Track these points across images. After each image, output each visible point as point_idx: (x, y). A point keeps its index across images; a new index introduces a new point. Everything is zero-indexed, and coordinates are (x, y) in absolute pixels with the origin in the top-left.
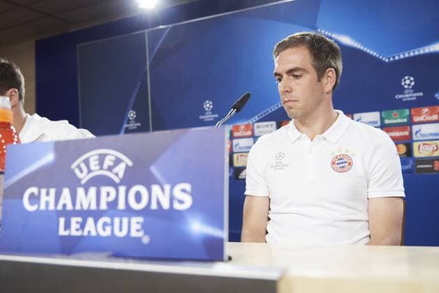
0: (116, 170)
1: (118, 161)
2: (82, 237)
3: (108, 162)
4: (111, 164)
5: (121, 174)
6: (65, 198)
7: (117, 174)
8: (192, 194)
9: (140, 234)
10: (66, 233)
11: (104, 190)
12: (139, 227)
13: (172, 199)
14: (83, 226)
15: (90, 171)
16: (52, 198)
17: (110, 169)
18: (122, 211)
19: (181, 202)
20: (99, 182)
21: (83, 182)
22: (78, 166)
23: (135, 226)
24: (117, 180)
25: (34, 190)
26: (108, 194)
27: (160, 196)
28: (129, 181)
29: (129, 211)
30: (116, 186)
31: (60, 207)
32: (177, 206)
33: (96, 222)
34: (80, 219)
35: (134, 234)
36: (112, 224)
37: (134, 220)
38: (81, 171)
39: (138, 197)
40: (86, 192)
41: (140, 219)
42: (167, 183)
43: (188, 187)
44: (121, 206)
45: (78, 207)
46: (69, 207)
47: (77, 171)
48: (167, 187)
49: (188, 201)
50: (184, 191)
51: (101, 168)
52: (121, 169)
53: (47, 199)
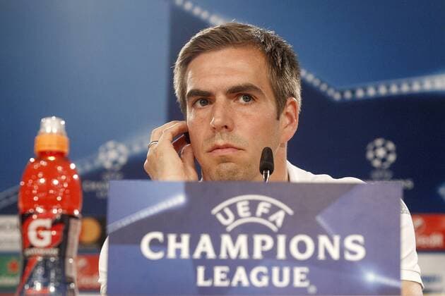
0: (273, 218)
1: (274, 209)
2: (230, 288)
3: (262, 209)
4: (266, 211)
5: (279, 222)
6: (204, 246)
7: (274, 223)
8: (365, 246)
9: (306, 284)
10: (208, 283)
11: (258, 239)
12: (303, 277)
13: (342, 250)
14: (230, 276)
15: (237, 217)
17: (265, 216)
18: (281, 260)
19: (353, 253)
20: (250, 230)
21: (229, 229)
22: (222, 212)
24: (274, 228)
25: (159, 236)
26: (264, 243)
27: (329, 246)
29: (291, 261)
31: (197, 255)
32: (348, 257)
33: (248, 272)
34: (226, 269)
36: (270, 274)
38: (226, 217)
39: (302, 247)
40: (234, 240)
41: (305, 269)
42: (337, 234)
43: (360, 238)
45: (223, 255)
47: (220, 217)
48: (337, 239)
49: (361, 253)
50: (355, 242)
52: (279, 217)
53: (178, 246)
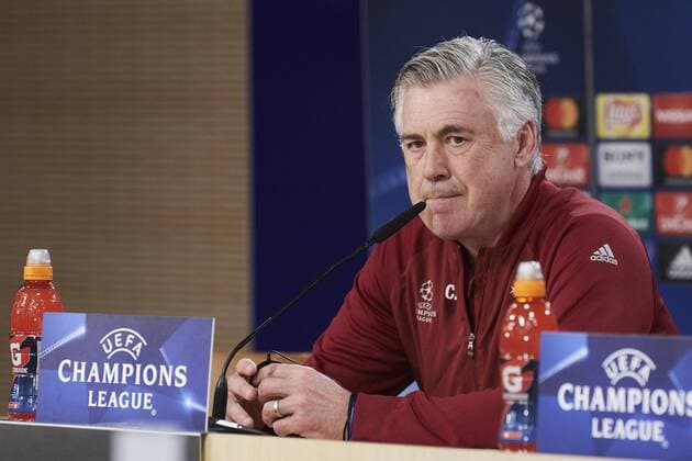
16: (83, 371)
23: (146, 401)
28: (144, 360)
30: (134, 364)
35: (145, 407)
37: (146, 395)
44: (138, 382)
46: (97, 380)
51: (123, 347)
